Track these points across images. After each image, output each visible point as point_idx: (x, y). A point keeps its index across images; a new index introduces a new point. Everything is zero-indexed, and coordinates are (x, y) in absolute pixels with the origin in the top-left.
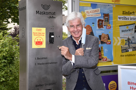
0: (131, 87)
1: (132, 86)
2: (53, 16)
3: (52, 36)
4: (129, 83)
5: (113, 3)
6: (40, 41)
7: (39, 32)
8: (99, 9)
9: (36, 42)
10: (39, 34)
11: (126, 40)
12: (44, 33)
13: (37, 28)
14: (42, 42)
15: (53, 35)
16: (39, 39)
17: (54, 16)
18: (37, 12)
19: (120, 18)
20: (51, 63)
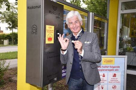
3: (58, 34)
7: (50, 29)
9: (48, 38)
12: (53, 31)
16: (50, 35)
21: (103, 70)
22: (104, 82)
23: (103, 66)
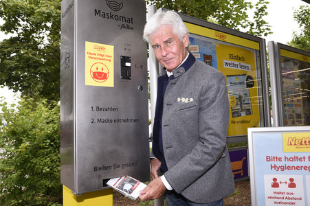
0: (273, 166)
1: (273, 163)
2: (128, 24)
3: (128, 64)
4: (268, 159)
5: (217, 38)
6: (101, 71)
7: (99, 52)
8: (197, 46)
9: (94, 73)
10: (101, 57)
11: (236, 99)
12: (110, 57)
13: (96, 44)
14: (105, 74)
15: (129, 62)
16: (100, 66)
17: (130, 25)
18: (97, 12)
19: (226, 64)
20: (125, 121)
21: (289, 168)
22: (293, 201)
23: (285, 158)
